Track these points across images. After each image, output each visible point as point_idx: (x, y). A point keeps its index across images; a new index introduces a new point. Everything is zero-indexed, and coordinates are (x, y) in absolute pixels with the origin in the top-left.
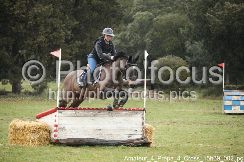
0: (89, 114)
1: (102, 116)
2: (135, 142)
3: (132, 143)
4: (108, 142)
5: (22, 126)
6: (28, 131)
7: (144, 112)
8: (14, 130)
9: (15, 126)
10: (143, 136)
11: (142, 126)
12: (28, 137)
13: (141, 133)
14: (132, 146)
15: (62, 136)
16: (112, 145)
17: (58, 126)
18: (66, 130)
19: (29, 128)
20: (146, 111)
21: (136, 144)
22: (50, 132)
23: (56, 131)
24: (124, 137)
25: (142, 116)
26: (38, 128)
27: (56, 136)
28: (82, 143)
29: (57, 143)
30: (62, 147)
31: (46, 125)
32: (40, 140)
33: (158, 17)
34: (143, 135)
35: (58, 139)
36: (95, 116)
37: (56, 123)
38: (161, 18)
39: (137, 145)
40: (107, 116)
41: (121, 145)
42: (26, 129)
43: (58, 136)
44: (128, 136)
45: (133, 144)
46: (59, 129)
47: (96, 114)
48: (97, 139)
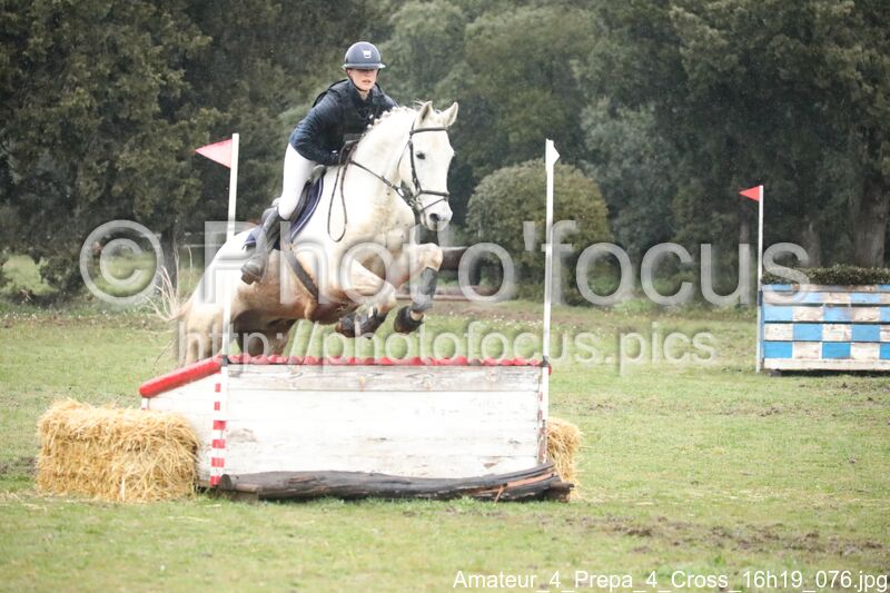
0: (339, 381)
1: (386, 387)
2: (511, 485)
3: (501, 490)
4: (412, 487)
5: (92, 424)
6: (113, 447)
7: (545, 370)
8: (60, 441)
9: (62, 425)
10: (540, 463)
11: (535, 424)
12: (115, 465)
13: (535, 449)
14: (500, 500)
15: (242, 463)
16: (429, 495)
17: (228, 425)
18: (254, 440)
19: (118, 432)
20: (550, 368)
21: (515, 491)
22: (194, 449)
23: (218, 444)
24: (470, 468)
25: (536, 387)
26: (153, 432)
27: (216, 462)
28: (316, 489)
29: (225, 489)
30: (242, 505)
31: (180, 422)
32: (159, 478)
33: (481, 21)
34: (541, 457)
35: (228, 473)
36: (362, 388)
37: (220, 416)
38: (491, 24)
39: (522, 497)
40: (407, 386)
41: (459, 497)
42: (107, 438)
43: (228, 464)
44: (486, 462)
45: (505, 491)
46: (232, 436)
47: (369, 381)
48: (371, 475)
